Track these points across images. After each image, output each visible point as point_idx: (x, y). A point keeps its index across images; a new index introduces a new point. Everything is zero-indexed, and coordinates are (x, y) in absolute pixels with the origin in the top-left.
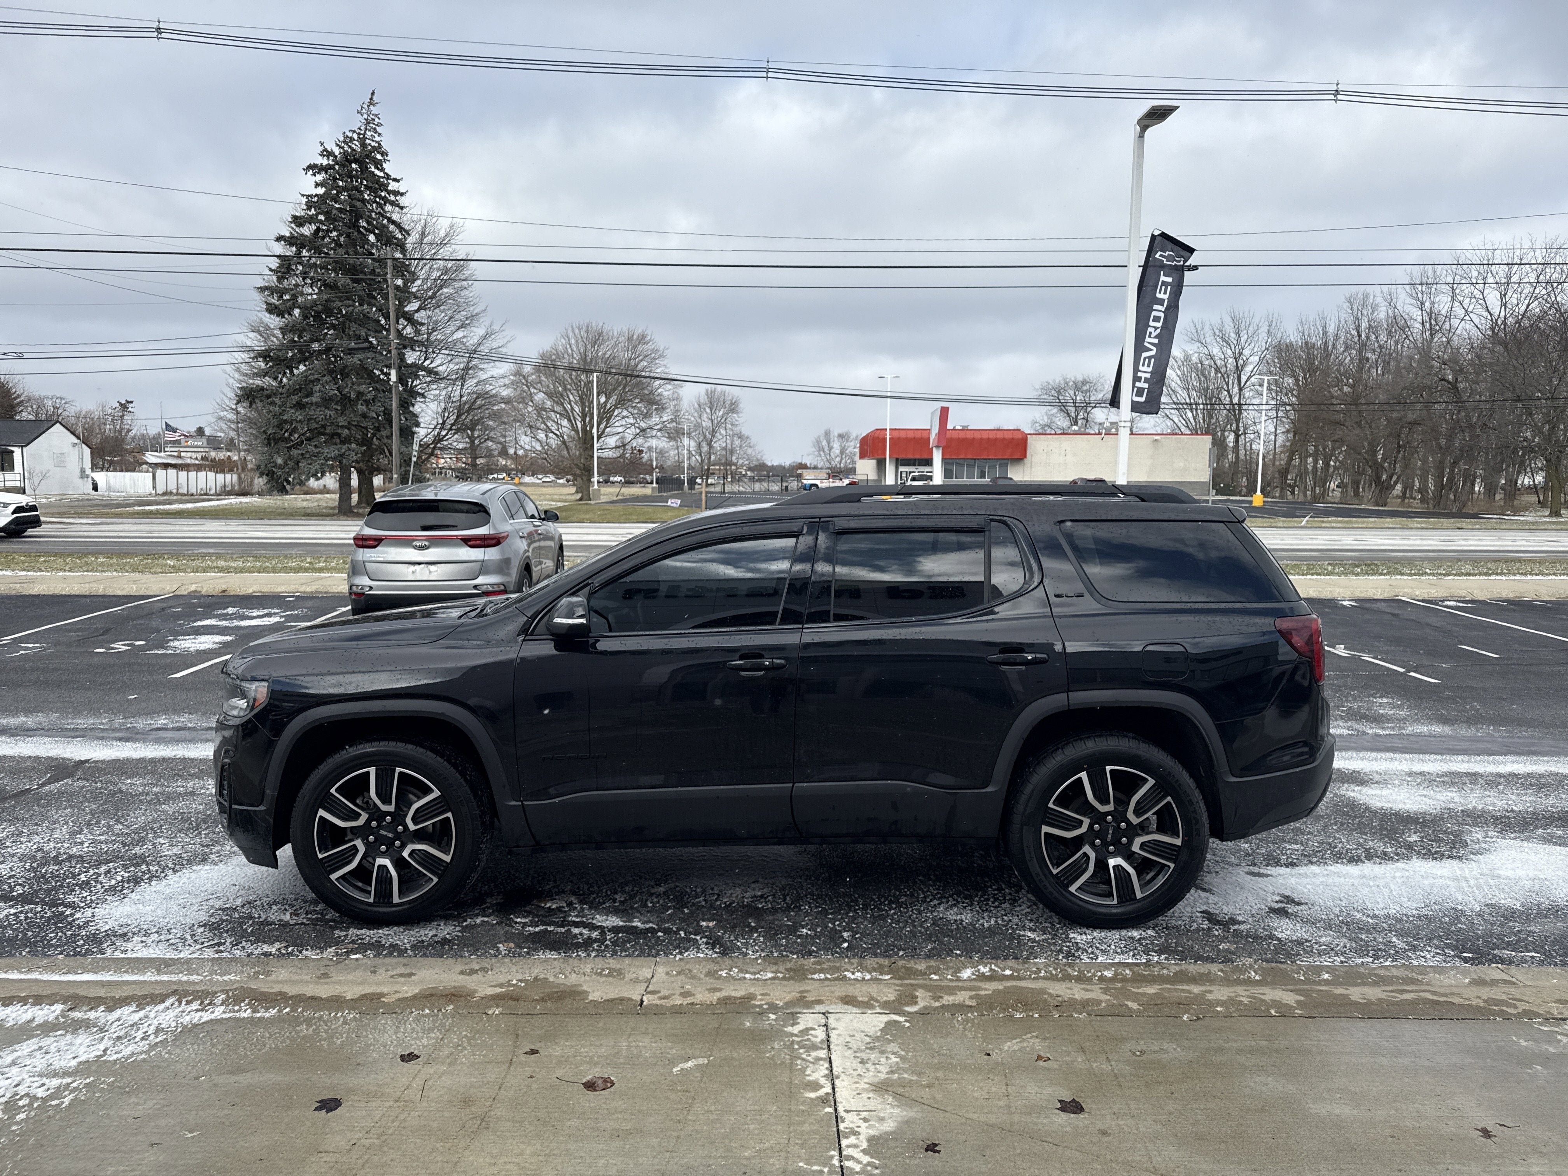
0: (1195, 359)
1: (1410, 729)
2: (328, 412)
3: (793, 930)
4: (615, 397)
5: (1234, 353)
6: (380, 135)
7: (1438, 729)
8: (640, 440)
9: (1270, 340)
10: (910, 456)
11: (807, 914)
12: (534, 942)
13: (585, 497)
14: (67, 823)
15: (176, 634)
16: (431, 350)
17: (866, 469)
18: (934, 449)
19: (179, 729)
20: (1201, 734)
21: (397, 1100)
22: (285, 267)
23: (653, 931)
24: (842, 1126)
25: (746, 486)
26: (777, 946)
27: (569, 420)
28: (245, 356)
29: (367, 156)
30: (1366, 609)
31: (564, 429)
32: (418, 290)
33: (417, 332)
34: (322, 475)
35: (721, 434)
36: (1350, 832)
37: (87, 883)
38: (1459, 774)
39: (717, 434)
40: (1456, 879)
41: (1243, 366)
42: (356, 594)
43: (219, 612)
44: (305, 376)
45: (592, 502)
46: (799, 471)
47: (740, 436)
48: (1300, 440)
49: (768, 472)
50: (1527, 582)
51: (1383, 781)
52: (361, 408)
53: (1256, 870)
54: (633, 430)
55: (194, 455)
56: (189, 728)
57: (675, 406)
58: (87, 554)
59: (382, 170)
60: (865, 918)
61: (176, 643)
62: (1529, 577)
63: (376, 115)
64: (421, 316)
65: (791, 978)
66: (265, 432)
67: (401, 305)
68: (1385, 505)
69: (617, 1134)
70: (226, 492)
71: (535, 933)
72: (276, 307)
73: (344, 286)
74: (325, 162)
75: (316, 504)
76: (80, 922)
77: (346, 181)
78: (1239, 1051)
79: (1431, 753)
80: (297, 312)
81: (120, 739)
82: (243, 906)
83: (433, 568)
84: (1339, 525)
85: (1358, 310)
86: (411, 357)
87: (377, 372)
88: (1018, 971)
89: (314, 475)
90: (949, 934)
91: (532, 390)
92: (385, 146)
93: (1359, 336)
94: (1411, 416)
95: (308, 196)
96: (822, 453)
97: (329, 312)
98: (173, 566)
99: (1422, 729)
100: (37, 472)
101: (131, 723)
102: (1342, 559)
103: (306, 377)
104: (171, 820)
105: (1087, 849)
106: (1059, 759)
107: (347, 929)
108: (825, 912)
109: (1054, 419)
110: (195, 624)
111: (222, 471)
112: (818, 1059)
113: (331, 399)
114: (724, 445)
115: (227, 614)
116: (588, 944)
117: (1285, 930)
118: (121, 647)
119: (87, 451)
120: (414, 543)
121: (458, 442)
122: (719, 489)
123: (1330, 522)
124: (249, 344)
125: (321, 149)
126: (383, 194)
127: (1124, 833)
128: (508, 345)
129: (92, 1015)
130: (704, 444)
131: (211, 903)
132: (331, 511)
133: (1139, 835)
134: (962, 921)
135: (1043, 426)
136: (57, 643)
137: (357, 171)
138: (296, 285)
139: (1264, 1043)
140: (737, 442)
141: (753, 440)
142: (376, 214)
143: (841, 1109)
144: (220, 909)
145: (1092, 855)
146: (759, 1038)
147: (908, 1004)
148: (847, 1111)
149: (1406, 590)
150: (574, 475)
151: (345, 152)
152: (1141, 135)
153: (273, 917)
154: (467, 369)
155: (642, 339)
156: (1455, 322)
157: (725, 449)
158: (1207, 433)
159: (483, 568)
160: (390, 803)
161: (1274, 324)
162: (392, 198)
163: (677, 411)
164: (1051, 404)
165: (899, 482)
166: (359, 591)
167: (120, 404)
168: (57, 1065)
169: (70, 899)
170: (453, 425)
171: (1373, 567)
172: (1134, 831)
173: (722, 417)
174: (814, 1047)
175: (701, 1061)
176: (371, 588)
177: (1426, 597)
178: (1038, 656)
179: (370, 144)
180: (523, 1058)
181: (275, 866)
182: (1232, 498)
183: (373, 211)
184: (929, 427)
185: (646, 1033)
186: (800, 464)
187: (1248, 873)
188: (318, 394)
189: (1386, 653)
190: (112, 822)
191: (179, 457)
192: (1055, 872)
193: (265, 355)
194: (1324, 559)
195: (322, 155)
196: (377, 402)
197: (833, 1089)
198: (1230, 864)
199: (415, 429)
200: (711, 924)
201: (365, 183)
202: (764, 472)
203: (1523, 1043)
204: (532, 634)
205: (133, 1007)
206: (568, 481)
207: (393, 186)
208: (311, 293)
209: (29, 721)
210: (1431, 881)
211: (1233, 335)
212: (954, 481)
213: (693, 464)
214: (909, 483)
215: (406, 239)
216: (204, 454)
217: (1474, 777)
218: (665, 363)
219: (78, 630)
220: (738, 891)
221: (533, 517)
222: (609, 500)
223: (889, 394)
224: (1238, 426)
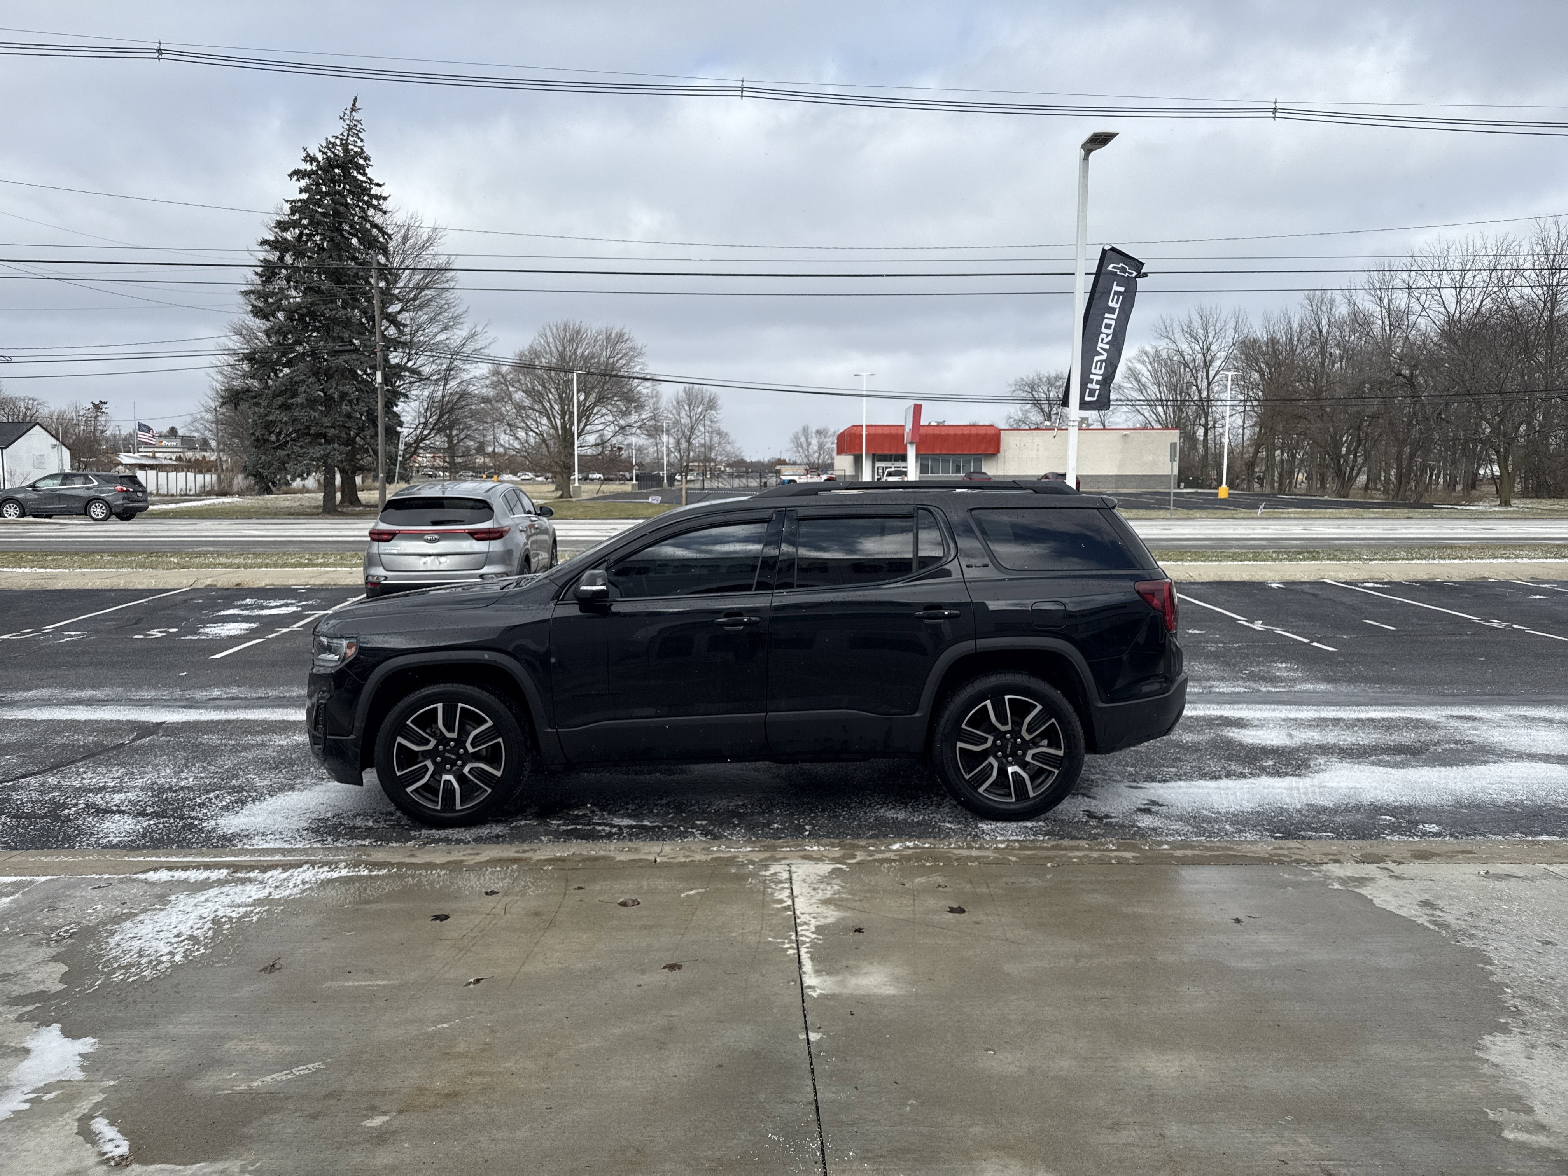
0: (1164, 355)
1: (1298, 687)
2: (313, 414)
3: (768, 825)
4: (594, 395)
5: (1202, 348)
6: (362, 141)
7: (1322, 687)
8: (620, 438)
9: (1236, 336)
10: (886, 452)
11: (778, 815)
12: (567, 835)
13: (566, 494)
14: (168, 766)
15: (205, 623)
16: (413, 351)
17: (843, 465)
18: (908, 445)
19: (233, 699)
20: (1076, 670)
21: (489, 914)
22: (269, 271)
23: (660, 828)
24: (798, 921)
25: (725, 483)
26: (754, 834)
27: (549, 419)
28: (231, 360)
29: (351, 162)
30: (1292, 590)
31: (544, 428)
32: (400, 292)
33: (401, 332)
34: (308, 475)
35: (699, 430)
36: (1220, 760)
37: (204, 804)
38: (1326, 720)
39: (696, 431)
40: (1291, 789)
41: (1211, 361)
42: (372, 584)
43: (239, 603)
44: (290, 378)
45: (573, 499)
46: (778, 468)
47: (719, 433)
48: (1266, 433)
49: (747, 468)
50: (1443, 565)
51: (1261, 724)
52: (346, 408)
53: (1135, 784)
54: (612, 428)
55: (168, 455)
56: (242, 698)
57: (654, 404)
58: (93, 553)
59: (365, 175)
60: (823, 817)
61: (206, 630)
62: (1447, 561)
63: (358, 121)
64: (404, 317)
65: (765, 851)
66: (253, 434)
67: (384, 306)
68: (1347, 496)
69: (644, 927)
70: (205, 492)
71: (568, 830)
72: (261, 310)
73: (329, 290)
74: (308, 167)
75: (298, 503)
76: (210, 828)
77: (329, 186)
78: (1082, 882)
79: (1309, 705)
80: (281, 315)
81: (184, 707)
82: (333, 817)
83: (443, 559)
84: (1297, 516)
85: (1317, 306)
86: (395, 358)
87: (359, 372)
88: (935, 845)
89: (301, 476)
90: (887, 825)
91: (511, 389)
92: (368, 152)
93: (1321, 332)
94: (1370, 410)
95: (291, 202)
96: (800, 449)
97: (312, 315)
98: (178, 564)
99: (1309, 687)
100: (18, 474)
101: (188, 694)
102: (1286, 547)
103: (292, 378)
104: (254, 762)
105: (991, 759)
106: (970, 690)
107: (420, 830)
108: (793, 814)
109: (1028, 414)
110: (220, 614)
111: (200, 472)
112: (783, 888)
113: (316, 401)
114: (703, 442)
115: (247, 605)
116: (609, 836)
117: (1145, 822)
118: (156, 633)
119: (66, 453)
120: (426, 537)
121: (439, 441)
122: (698, 485)
123: (1289, 513)
124: (232, 346)
125: (305, 154)
126: (366, 198)
127: (1020, 747)
128: (492, 346)
129: (251, 875)
130: (683, 441)
131: (308, 815)
132: (315, 510)
133: (1031, 748)
134: (897, 818)
135: (1018, 421)
136: (96, 632)
137: (339, 175)
138: (281, 289)
139: (1101, 878)
140: (716, 439)
141: (732, 437)
142: (359, 218)
143: (798, 913)
144: (315, 819)
145: (996, 765)
146: (741, 878)
147: (849, 859)
148: (802, 914)
149: (1331, 573)
150: (554, 473)
151: (328, 158)
152: (1086, 158)
153: (359, 824)
154: (449, 369)
155: (621, 335)
156: (1413, 318)
157: (704, 445)
158: (1176, 428)
159: (488, 559)
160: (454, 731)
161: (1240, 320)
162: (375, 202)
163: (656, 409)
164: (1023, 400)
165: (876, 477)
166: (375, 581)
167: (94, 405)
168: (239, 901)
169: (193, 814)
170: (435, 424)
171: (1314, 554)
172: (1026, 746)
173: (701, 414)
174: (781, 882)
175: (700, 890)
176: (386, 578)
177: (1348, 579)
178: (953, 612)
179: (352, 150)
180: (574, 892)
181: (361, 784)
182: (1199, 491)
183: (355, 215)
184: (903, 424)
185: (660, 877)
186: (779, 460)
187: (1127, 787)
188: (304, 395)
189: (1297, 627)
190: (205, 765)
191: (154, 457)
192: (967, 777)
193: (249, 358)
194: (1270, 547)
195: (305, 160)
196: (360, 402)
197: (793, 902)
198: (1114, 781)
199: (399, 429)
200: (704, 823)
201: (348, 187)
202: (742, 468)
203: (1286, 876)
204: (562, 600)
205: (280, 870)
206: (547, 479)
207: (375, 190)
208: (295, 296)
209: (99, 694)
210: (1270, 790)
211: (1201, 331)
212: (930, 477)
213: (672, 461)
214: (885, 478)
215: (388, 243)
216: (178, 454)
217: (1336, 721)
218: (643, 360)
219: (112, 620)
220: (725, 802)
221: (529, 512)
222: (589, 497)
223: (864, 393)
224: (1207, 420)
